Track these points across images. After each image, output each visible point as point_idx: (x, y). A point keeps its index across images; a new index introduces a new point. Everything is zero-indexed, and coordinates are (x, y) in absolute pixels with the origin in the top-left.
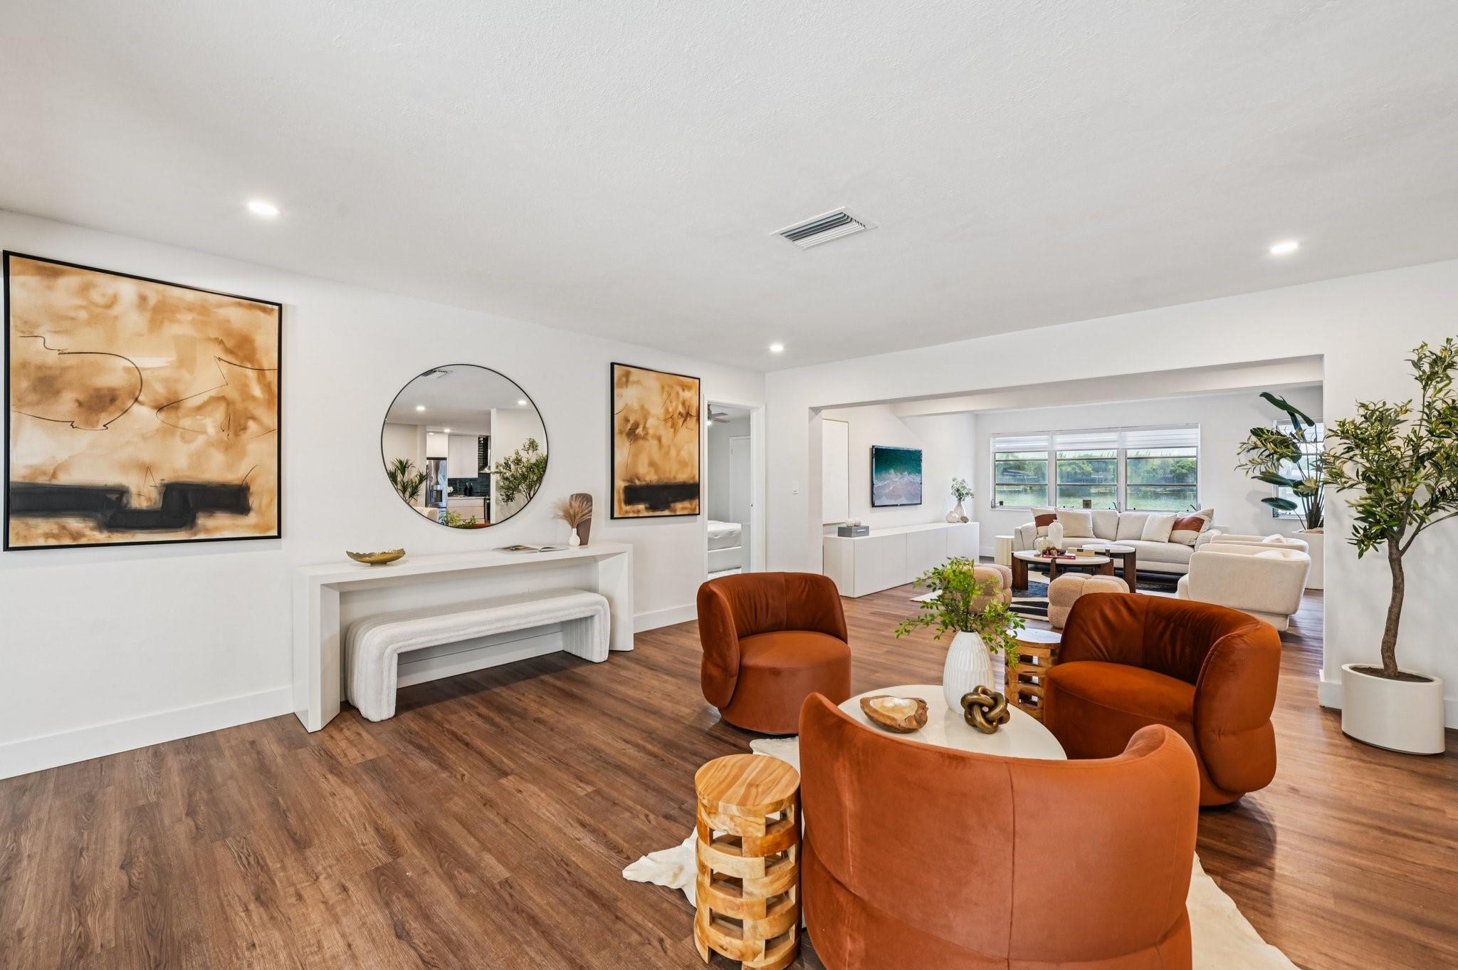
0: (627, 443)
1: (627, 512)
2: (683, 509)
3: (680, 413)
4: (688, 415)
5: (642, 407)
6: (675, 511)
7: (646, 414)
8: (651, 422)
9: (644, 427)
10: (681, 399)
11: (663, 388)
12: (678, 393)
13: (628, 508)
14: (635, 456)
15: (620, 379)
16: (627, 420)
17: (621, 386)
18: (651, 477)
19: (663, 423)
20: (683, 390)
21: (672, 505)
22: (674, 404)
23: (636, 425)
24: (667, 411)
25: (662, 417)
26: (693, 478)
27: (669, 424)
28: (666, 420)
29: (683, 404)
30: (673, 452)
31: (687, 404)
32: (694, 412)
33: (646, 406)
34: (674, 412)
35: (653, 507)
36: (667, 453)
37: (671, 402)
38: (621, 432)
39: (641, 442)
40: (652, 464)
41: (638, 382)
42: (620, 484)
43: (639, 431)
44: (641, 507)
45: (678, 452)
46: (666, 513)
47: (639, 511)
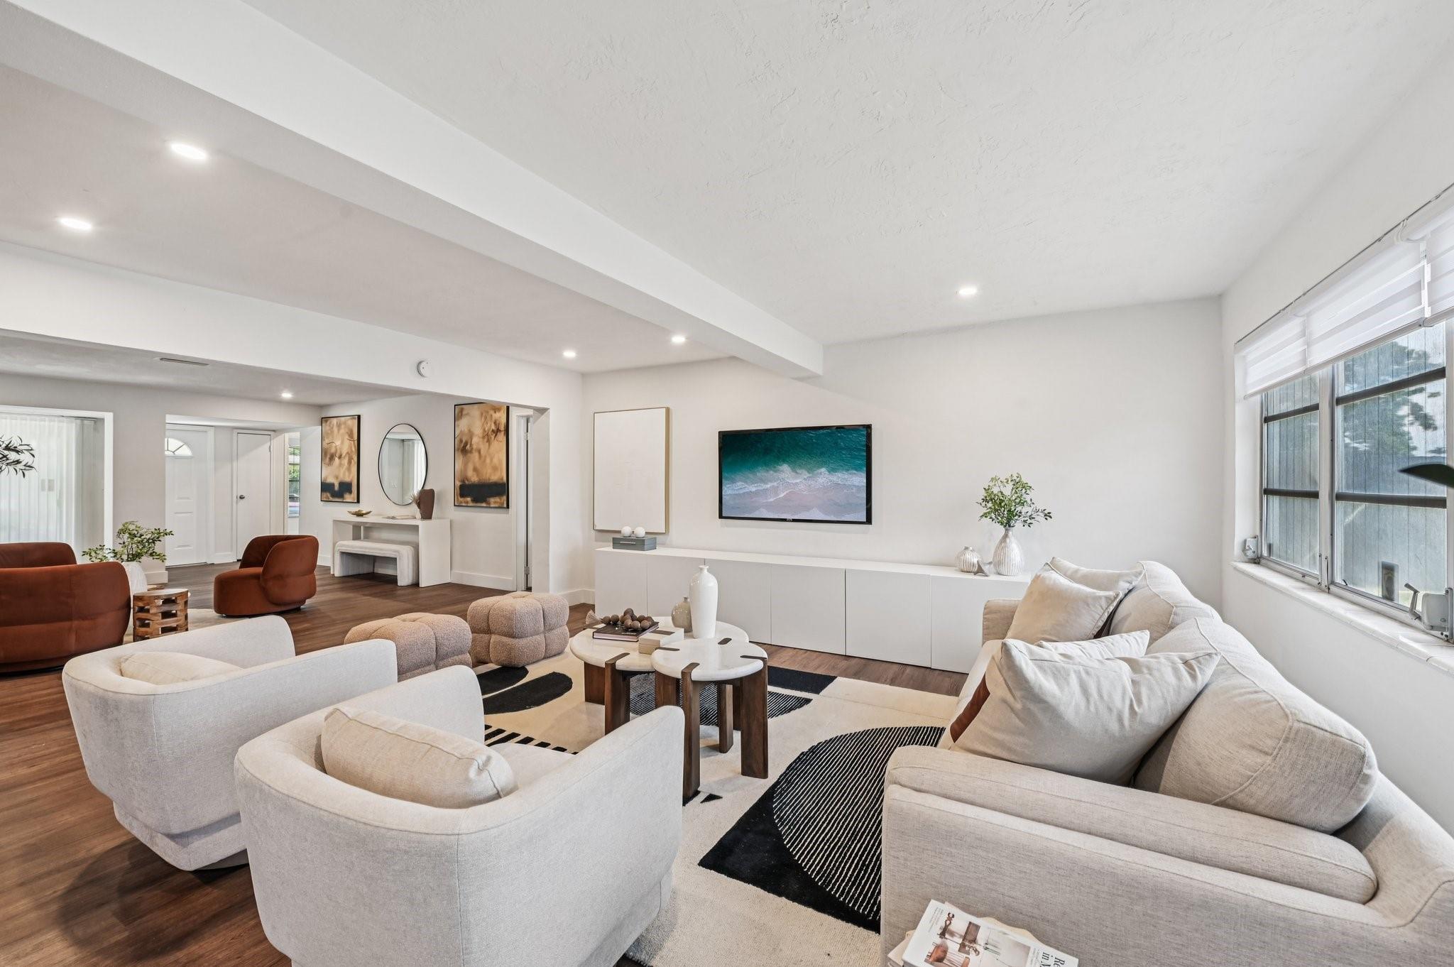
0: (461, 457)
1: (461, 502)
2: (495, 502)
3: (493, 431)
4: (498, 430)
5: (470, 431)
6: (489, 504)
7: (471, 434)
8: (475, 440)
9: (471, 445)
10: (493, 420)
11: (482, 414)
12: (491, 415)
13: (461, 499)
14: (465, 464)
15: (458, 414)
16: (461, 441)
17: (458, 420)
18: (474, 479)
19: (481, 439)
20: (495, 412)
21: (488, 499)
22: (489, 424)
23: (466, 444)
24: (484, 430)
25: (481, 435)
26: (502, 479)
27: (486, 440)
28: (483, 437)
29: (495, 423)
30: (488, 461)
31: (498, 422)
32: (502, 428)
33: (472, 430)
34: (488, 431)
35: (475, 500)
36: (485, 461)
37: (487, 423)
38: (458, 449)
39: (469, 455)
40: (475, 470)
41: (467, 414)
42: (458, 484)
43: (468, 447)
44: (469, 499)
45: (491, 460)
46: (484, 505)
47: (467, 502)
